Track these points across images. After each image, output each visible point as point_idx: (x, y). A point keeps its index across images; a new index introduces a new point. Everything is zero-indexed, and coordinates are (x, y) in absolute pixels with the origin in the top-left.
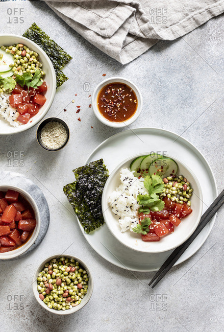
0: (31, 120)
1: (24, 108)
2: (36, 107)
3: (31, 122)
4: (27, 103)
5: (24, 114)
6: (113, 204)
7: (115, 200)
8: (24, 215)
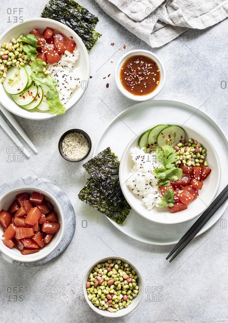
6: (132, 185)
7: (134, 181)
8: (48, 218)
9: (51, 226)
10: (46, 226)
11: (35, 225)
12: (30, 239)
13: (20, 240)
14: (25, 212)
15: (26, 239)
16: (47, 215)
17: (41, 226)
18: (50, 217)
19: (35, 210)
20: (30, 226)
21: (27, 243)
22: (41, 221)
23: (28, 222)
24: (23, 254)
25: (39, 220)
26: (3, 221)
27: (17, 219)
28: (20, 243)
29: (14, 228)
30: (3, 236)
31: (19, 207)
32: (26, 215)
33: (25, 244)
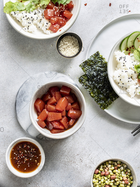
0: (60, 29)
1: (55, 19)
2: (64, 20)
3: (60, 31)
4: (58, 16)
5: (55, 24)
6: (118, 80)
8: (73, 106)
9: (75, 112)
10: (71, 112)
11: (63, 111)
12: (59, 121)
13: (51, 122)
14: (56, 101)
15: (56, 121)
16: (72, 104)
17: (67, 112)
18: (75, 106)
19: (63, 100)
20: (59, 112)
21: (56, 125)
22: (68, 108)
23: (58, 108)
24: (52, 133)
25: (66, 108)
26: (39, 107)
27: (49, 106)
28: (50, 124)
29: (47, 112)
30: (37, 118)
31: (52, 96)
32: (56, 103)
33: (54, 125)
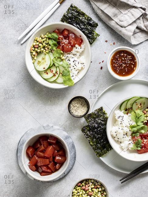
6: (114, 135)
7: (116, 132)
8: (59, 153)
9: (60, 158)
10: (57, 158)
11: (51, 157)
12: (47, 166)
13: (40, 166)
15: (44, 166)
16: (58, 151)
17: (54, 158)
18: (60, 153)
19: (51, 148)
20: (47, 158)
21: (44, 169)
22: (54, 154)
23: (46, 155)
24: (41, 175)
26: (30, 153)
27: (39, 153)
28: (40, 168)
29: (37, 158)
30: (29, 163)
31: (41, 145)
32: (45, 150)
33: (43, 169)
